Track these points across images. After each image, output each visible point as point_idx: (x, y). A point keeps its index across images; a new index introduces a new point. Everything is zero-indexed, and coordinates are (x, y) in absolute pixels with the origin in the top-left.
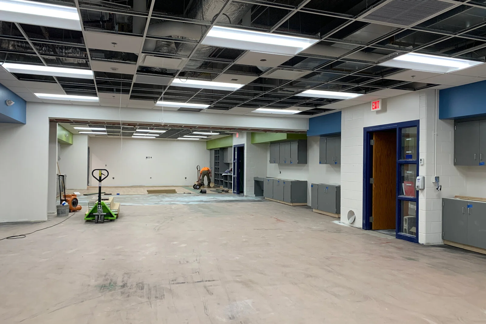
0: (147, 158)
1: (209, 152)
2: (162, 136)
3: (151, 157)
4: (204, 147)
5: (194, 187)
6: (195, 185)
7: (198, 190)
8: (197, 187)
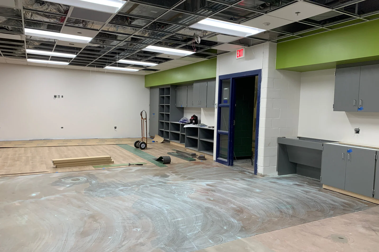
0: (55, 97)
1: (148, 91)
2: (73, 62)
3: (62, 96)
4: (142, 84)
5: (135, 145)
6: (138, 142)
7: (143, 150)
8: (142, 145)
